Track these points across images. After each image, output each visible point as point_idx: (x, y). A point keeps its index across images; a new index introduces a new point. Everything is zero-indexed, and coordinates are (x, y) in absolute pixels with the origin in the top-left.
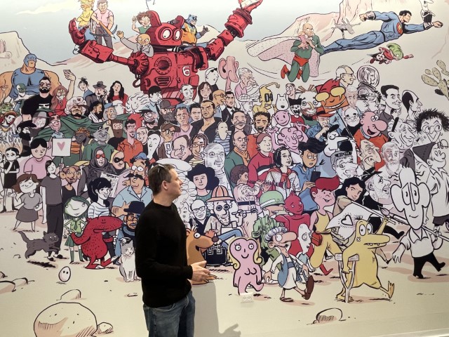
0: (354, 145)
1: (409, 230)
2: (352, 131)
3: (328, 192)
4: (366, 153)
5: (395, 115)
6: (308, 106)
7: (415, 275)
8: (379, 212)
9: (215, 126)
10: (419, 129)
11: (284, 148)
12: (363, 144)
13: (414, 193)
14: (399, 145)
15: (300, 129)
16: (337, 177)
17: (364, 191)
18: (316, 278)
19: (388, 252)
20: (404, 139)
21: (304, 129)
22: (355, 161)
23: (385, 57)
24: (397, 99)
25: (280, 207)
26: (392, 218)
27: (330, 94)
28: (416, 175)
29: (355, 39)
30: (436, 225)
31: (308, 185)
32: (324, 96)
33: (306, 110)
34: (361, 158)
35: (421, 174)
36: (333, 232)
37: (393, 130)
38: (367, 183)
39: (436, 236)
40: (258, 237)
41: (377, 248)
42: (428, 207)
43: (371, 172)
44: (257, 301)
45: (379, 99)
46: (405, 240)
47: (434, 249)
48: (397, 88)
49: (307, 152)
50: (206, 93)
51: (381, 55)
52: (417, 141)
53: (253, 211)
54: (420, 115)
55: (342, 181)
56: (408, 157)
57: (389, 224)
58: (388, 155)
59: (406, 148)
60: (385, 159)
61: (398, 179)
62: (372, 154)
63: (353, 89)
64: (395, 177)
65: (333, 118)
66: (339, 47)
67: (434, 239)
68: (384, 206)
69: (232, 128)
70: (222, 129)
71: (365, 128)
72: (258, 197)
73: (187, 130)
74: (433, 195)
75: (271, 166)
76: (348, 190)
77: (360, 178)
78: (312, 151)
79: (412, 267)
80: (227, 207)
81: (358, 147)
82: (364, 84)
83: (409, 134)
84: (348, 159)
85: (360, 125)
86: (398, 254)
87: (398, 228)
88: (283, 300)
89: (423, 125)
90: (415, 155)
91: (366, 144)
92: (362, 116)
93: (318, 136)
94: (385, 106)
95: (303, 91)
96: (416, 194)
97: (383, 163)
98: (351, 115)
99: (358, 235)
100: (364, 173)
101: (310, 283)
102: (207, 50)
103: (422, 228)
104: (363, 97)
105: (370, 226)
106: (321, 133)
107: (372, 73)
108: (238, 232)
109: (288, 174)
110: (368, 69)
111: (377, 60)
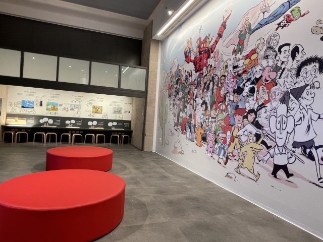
0: (256, 89)
1: (275, 146)
2: (257, 80)
3: (240, 116)
4: (261, 94)
6: (240, 69)
9: (209, 84)
10: (298, 75)
11: (228, 93)
12: (261, 88)
13: (284, 122)
15: (235, 82)
16: (246, 108)
17: (256, 118)
19: (261, 155)
21: (237, 82)
23: (287, 22)
25: (222, 122)
26: (267, 136)
27: (250, 59)
28: (288, 110)
29: (270, 16)
30: (294, 147)
31: (234, 112)
32: (248, 60)
33: (238, 71)
34: (258, 97)
35: (292, 109)
36: (239, 137)
37: (279, 78)
38: (258, 113)
39: (292, 155)
41: (256, 151)
42: (291, 133)
43: (262, 106)
44: (211, 159)
45: (276, 56)
47: (288, 163)
49: (236, 94)
51: (283, 22)
52: (295, 84)
53: (215, 121)
56: (286, 97)
59: (286, 90)
61: (275, 111)
62: (264, 95)
63: (262, 53)
64: (274, 110)
65: (249, 74)
66: (261, 26)
67: (290, 156)
68: (264, 128)
69: (214, 84)
70: (211, 86)
71: (263, 78)
73: (203, 86)
74: (297, 125)
75: (222, 102)
76: (249, 116)
78: (237, 94)
79: (272, 169)
80: (209, 119)
81: (258, 91)
82: (270, 48)
83: (290, 79)
85: (262, 76)
86: (266, 158)
91: (262, 89)
92: (263, 70)
93: (241, 86)
94: (278, 60)
95: (239, 60)
96: (285, 123)
97: (269, 101)
98: (258, 71)
100: (258, 107)
102: (211, 49)
103: (284, 146)
104: (266, 57)
107: (276, 38)
108: (210, 130)
109: (227, 106)
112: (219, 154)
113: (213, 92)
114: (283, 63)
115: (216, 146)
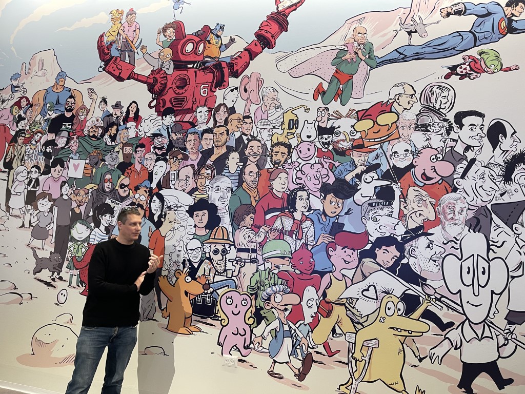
0: (398, 193)
1: (463, 323)
2: (398, 173)
4: (415, 205)
5: (470, 155)
6: (342, 137)
7: (460, 386)
8: (420, 289)
9: (225, 156)
10: (507, 177)
11: (302, 189)
12: (412, 193)
13: (481, 270)
14: (469, 199)
15: (326, 166)
16: (367, 233)
17: (402, 257)
18: (315, 357)
19: (424, 347)
20: (480, 190)
21: (332, 167)
22: (396, 214)
23: (471, 69)
24: (478, 130)
25: (286, 261)
26: (439, 300)
27: (375, 122)
28: (489, 245)
29: (427, 45)
30: (510, 323)
31: (325, 239)
32: (367, 124)
33: (338, 142)
34: (406, 212)
35: (498, 244)
36: (348, 304)
37: (463, 177)
38: (407, 247)
39: (506, 339)
40: (254, 293)
41: (407, 337)
42: (501, 294)
44: (241, 367)
45: (449, 130)
46: (454, 335)
47: (499, 357)
48: (481, 115)
49: (330, 196)
50: (221, 116)
51: (464, 67)
52: (502, 195)
53: (253, 261)
54: (514, 157)
55: (372, 239)
56: (481, 217)
57: (431, 308)
58: (448, 211)
59: (480, 203)
60: (441, 217)
61: (458, 246)
62: (423, 208)
63: (410, 116)
64: (453, 244)
65: (374, 154)
66: (401, 57)
67: (502, 342)
68: (428, 282)
69: (244, 159)
70: (233, 161)
71: (418, 172)
72: (261, 245)
73: (194, 159)
74: (513, 277)
75: (282, 210)
76: (379, 252)
77: (399, 239)
78: (336, 196)
79: (458, 375)
80: (225, 252)
81: (404, 197)
82: (429, 109)
83: (488, 184)
84: (386, 210)
85: (411, 166)
86: (440, 352)
87: (445, 315)
88: (271, 374)
89: (516, 171)
90: (493, 216)
91: (416, 193)
92: (417, 153)
93: (349, 178)
94: (457, 141)
95: (339, 117)
96: (484, 273)
97: (437, 222)
98: (401, 152)
99: (382, 314)
101: (308, 362)
102: (231, 65)
103: (486, 322)
104: (424, 128)
105: (401, 306)
106: (353, 174)
107: (445, 94)
108: (232, 283)
109: (301, 222)
110: (440, 87)
111: (457, 74)
112: (272, 353)
113: (241, 181)
114: (468, 148)
115: (258, 331)
